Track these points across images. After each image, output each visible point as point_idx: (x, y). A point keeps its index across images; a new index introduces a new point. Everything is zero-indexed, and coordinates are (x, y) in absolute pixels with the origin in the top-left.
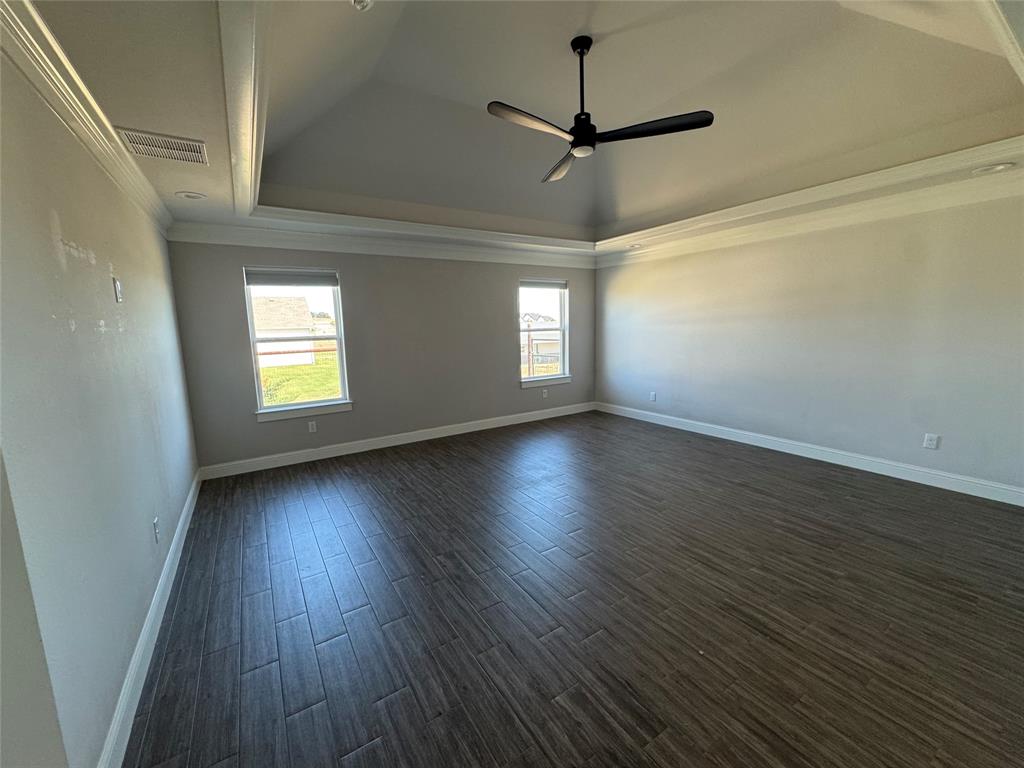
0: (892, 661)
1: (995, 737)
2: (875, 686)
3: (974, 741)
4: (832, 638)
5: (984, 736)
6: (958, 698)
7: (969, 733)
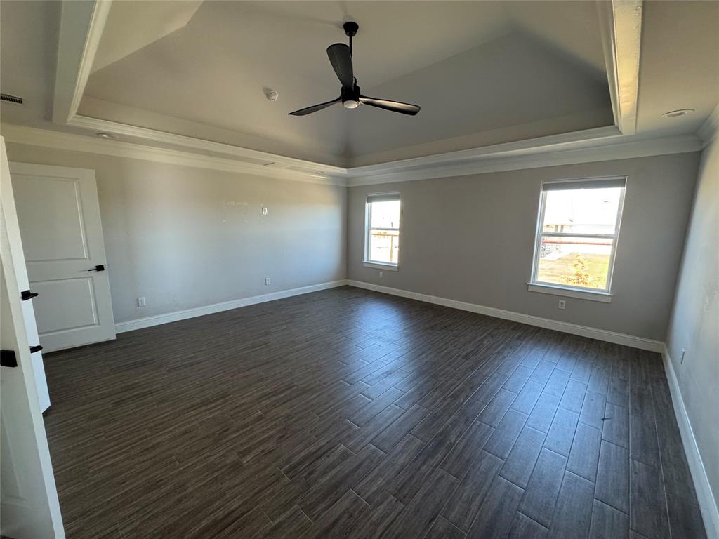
0: (154, 447)
1: (90, 465)
2: (145, 432)
3: (96, 454)
4: (183, 429)
5: (94, 461)
6: (114, 464)
7: (100, 455)
